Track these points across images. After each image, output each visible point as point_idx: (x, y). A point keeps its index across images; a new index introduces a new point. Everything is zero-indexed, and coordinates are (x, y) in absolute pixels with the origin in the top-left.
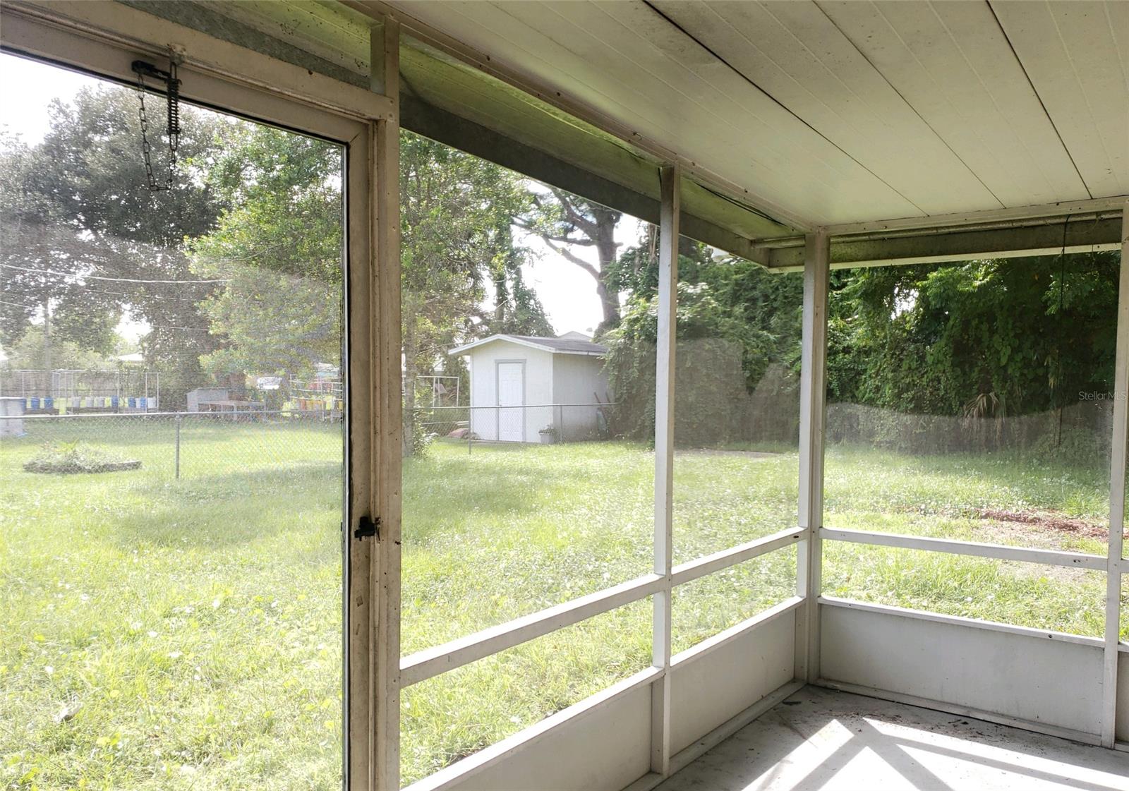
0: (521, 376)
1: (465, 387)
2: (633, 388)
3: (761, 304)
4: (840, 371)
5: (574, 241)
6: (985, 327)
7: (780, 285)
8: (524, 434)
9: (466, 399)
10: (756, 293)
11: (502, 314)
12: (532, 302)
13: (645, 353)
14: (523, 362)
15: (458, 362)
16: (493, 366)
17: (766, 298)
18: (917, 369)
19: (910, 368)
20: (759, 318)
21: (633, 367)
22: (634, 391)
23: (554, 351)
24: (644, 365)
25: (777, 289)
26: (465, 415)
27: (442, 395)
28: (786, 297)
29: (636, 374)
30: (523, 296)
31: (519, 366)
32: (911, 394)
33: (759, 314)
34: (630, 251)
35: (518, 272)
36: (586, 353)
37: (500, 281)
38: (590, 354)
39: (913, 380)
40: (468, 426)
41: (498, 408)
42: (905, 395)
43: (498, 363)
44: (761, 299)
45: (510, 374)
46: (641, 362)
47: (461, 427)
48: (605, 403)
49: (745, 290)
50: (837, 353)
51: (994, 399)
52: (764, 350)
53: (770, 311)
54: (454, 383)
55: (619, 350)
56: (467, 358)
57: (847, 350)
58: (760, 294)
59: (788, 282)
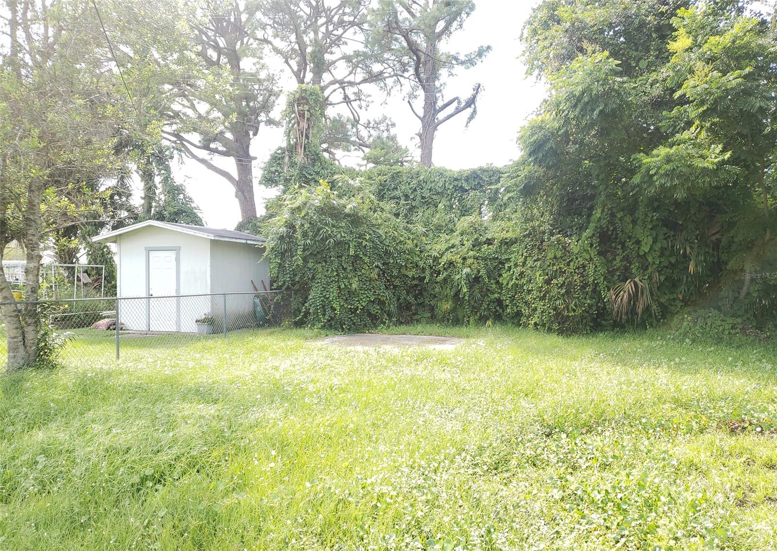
0: (174, 263)
1: (111, 277)
2: (295, 275)
3: (402, 202)
4: (486, 260)
5: (216, 151)
6: (628, 219)
7: (418, 187)
8: (178, 323)
9: (112, 289)
10: (398, 193)
11: (151, 207)
12: (181, 196)
13: (309, 241)
14: (177, 249)
15: (103, 252)
16: (144, 253)
17: (407, 197)
18: (561, 257)
19: (555, 257)
20: (403, 214)
21: (296, 255)
22: (297, 279)
23: (213, 238)
24: (307, 253)
25: (415, 190)
26: (112, 305)
27: (85, 285)
28: (423, 198)
29: (300, 262)
30: (174, 190)
31: (172, 255)
32: (561, 280)
33: (403, 211)
34: (280, 151)
35: (167, 169)
36: (244, 241)
37: (147, 176)
38: (249, 242)
39: (560, 268)
40: (117, 316)
41: (150, 297)
42: (554, 281)
43: (149, 250)
44: (403, 198)
45: (162, 262)
46: (304, 250)
47: (108, 317)
48: (261, 291)
49: (388, 190)
50: (480, 244)
51: (640, 284)
52: (415, 242)
53: (410, 209)
54: (99, 271)
55: (282, 238)
56: (113, 247)
57: (489, 242)
58: (401, 194)
59: (424, 185)
